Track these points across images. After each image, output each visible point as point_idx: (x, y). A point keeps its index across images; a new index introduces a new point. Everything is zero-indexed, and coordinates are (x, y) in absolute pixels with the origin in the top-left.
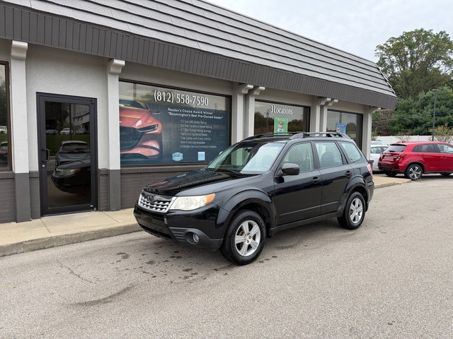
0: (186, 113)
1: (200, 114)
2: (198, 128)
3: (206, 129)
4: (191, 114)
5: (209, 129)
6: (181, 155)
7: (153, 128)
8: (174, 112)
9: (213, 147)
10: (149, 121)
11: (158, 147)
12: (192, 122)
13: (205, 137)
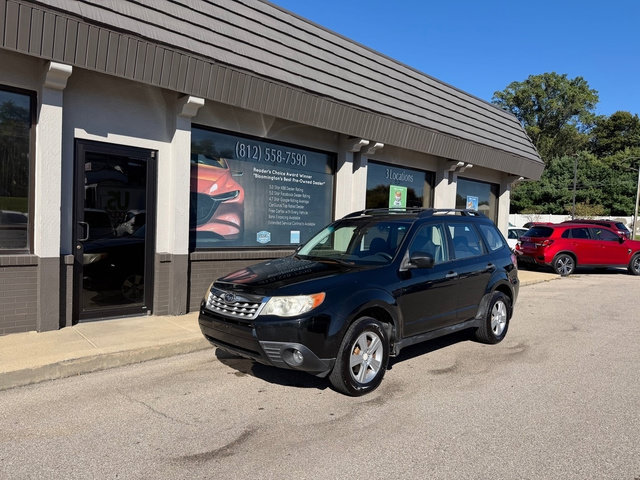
0: (276, 176)
1: (295, 178)
2: (292, 198)
3: (302, 198)
4: (283, 177)
5: (306, 199)
6: (269, 234)
7: (231, 195)
8: (261, 174)
9: (310, 224)
10: (228, 186)
11: (238, 223)
12: (284, 188)
13: (302, 210)
